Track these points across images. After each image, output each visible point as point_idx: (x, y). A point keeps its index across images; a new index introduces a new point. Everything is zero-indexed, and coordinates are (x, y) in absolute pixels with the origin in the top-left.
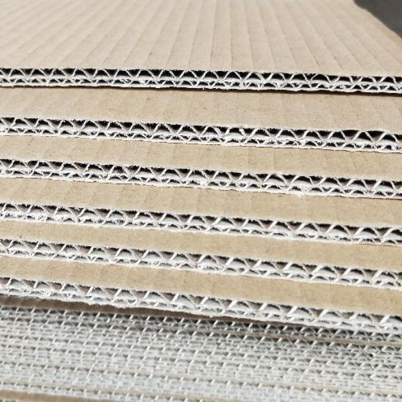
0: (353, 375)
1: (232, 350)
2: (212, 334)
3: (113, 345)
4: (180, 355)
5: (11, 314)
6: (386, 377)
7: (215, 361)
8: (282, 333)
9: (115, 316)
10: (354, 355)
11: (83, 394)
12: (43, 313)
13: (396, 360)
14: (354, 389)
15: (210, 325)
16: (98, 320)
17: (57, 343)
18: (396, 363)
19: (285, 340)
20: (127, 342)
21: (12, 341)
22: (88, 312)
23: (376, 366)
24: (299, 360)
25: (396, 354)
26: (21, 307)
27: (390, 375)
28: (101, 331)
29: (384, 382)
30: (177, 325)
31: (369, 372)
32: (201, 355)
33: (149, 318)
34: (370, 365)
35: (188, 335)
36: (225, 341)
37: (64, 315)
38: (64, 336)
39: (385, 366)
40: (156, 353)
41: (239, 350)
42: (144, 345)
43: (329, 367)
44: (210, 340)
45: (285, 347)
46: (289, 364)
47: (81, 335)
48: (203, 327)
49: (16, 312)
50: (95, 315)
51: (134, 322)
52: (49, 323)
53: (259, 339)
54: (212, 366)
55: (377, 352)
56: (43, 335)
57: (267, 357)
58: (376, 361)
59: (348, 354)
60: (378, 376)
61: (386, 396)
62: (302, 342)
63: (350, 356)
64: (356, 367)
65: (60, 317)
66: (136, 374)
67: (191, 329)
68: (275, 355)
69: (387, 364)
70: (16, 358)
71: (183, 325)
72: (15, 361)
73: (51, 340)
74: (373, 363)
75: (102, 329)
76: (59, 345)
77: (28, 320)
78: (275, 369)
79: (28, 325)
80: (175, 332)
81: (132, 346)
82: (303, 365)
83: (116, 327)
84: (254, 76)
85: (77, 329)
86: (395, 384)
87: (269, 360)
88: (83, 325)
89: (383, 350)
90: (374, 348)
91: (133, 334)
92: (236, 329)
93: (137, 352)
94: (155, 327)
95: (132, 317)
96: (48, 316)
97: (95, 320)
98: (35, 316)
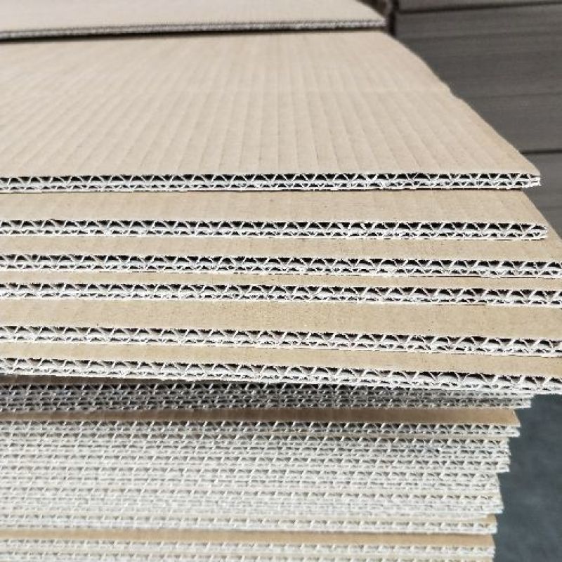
0: (422, 474)
1: (295, 454)
2: (272, 437)
3: (168, 458)
4: (240, 465)
5: (57, 429)
6: (456, 475)
7: (276, 469)
8: (344, 431)
9: (170, 424)
10: (420, 451)
11: (133, 523)
12: (93, 426)
13: (463, 455)
14: (425, 493)
15: (269, 427)
16: (153, 430)
17: (106, 461)
18: (464, 457)
19: (348, 439)
20: (182, 454)
21: (57, 462)
22: (142, 421)
23: (444, 463)
24: (364, 461)
25: (462, 447)
26: (69, 421)
27: (460, 472)
28: (156, 442)
29: (455, 481)
30: (235, 430)
31: (438, 471)
32: (262, 463)
33: (206, 423)
34: (437, 463)
35: (247, 440)
36: (286, 444)
37: (116, 426)
38: (113, 451)
39: (453, 463)
40: (213, 465)
41: (301, 454)
42: (202, 456)
43: (395, 467)
44: (271, 444)
45: (348, 447)
46: (354, 466)
47: (133, 449)
48: (262, 430)
49: (64, 426)
50: (149, 424)
51: (190, 429)
52: (99, 437)
53: (322, 439)
54: (274, 475)
55: (443, 446)
56: (92, 451)
57: (331, 460)
58: (444, 457)
59: (413, 451)
60: (448, 475)
61: (458, 497)
62: (365, 439)
63: (417, 454)
64: (424, 465)
65: (111, 429)
66: (193, 492)
67: (250, 433)
68: (339, 457)
69: (455, 460)
70: (59, 483)
71: (242, 430)
72: (58, 486)
73: (100, 457)
74: (440, 460)
75: (156, 440)
76: (108, 463)
77: (76, 435)
78: (340, 474)
79: (76, 441)
80: (234, 437)
81: (189, 458)
82: (368, 467)
83: (171, 436)
84: (360, 177)
85: (130, 442)
86: (467, 483)
87: (333, 464)
88: (136, 436)
89: (449, 443)
90: (439, 442)
91: (189, 442)
92: (297, 430)
93: (194, 464)
94: (212, 433)
95: (188, 424)
96: (98, 429)
97: (149, 430)
98: (84, 430)
